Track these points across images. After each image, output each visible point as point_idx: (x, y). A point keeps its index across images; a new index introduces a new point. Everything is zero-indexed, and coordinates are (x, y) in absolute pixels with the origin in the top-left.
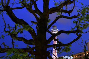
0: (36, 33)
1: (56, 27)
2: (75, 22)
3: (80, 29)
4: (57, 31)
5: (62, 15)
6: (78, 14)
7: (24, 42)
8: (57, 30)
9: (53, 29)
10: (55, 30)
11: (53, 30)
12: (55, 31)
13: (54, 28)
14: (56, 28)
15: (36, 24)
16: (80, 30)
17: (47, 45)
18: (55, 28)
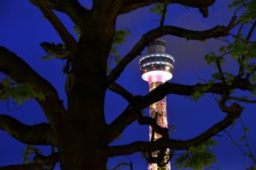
0: (63, 101)
1: (163, 44)
2: (212, 59)
3: (248, 75)
4: (167, 63)
5: (164, 25)
6: (234, 17)
7: (14, 136)
8: (168, 60)
9: (150, 53)
10: (159, 59)
11: (147, 60)
12: (158, 63)
13: (154, 52)
14: (163, 48)
15: (64, 59)
16: (246, 81)
17: (110, 145)
18: (160, 53)
